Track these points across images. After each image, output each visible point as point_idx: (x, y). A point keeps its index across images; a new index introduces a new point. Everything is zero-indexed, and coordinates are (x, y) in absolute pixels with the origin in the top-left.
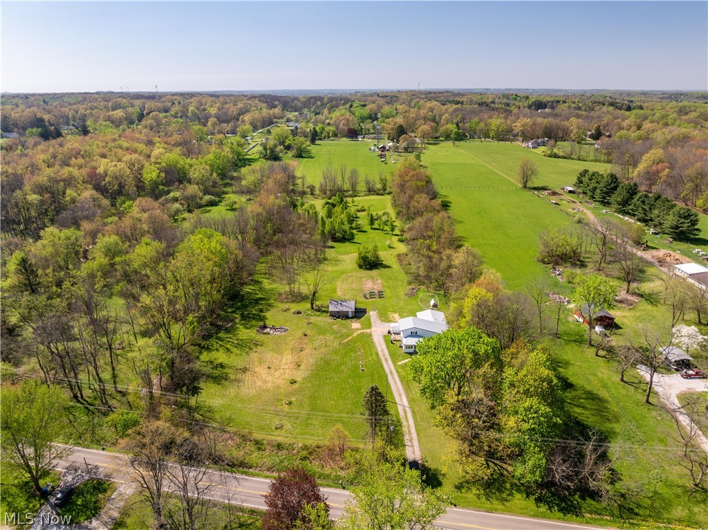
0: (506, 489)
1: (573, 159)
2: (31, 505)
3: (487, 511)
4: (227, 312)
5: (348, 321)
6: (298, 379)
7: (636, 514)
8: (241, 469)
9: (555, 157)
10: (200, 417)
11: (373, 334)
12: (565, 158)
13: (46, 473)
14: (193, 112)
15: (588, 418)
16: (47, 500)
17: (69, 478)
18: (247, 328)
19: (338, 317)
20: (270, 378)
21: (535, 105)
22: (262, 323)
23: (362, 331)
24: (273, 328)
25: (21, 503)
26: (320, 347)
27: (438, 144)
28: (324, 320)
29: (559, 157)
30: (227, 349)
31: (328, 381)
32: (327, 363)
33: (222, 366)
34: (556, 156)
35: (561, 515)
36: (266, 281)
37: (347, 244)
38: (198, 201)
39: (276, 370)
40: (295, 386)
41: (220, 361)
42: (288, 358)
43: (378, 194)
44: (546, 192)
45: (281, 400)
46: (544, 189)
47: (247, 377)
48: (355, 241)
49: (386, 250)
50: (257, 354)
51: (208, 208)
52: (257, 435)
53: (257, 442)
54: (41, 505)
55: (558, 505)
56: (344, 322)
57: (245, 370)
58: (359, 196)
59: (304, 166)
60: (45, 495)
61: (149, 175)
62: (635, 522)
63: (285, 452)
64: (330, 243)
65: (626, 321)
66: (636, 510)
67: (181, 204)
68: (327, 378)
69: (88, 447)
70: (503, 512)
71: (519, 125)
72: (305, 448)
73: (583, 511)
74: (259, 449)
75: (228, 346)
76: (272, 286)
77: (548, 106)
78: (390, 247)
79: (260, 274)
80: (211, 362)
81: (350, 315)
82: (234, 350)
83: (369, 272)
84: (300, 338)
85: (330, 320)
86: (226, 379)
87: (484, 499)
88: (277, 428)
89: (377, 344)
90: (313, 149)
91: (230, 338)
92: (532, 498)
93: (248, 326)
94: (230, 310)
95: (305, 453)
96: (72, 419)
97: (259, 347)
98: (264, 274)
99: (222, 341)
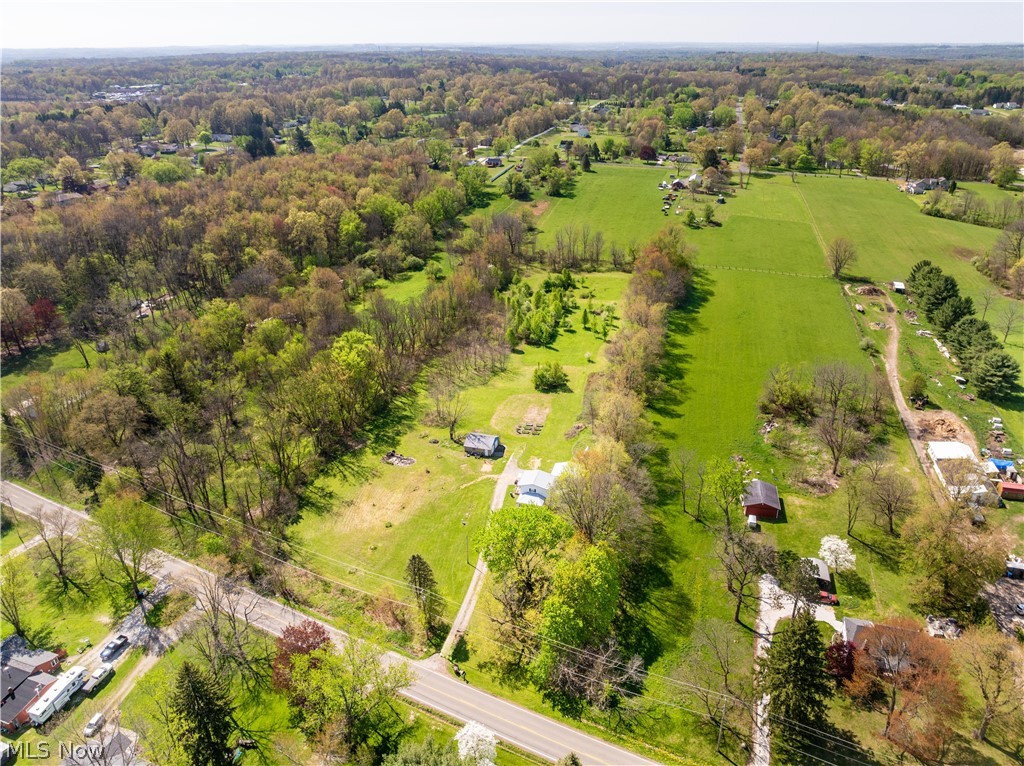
0: (524, 678)
1: (964, 221)
2: (128, 605)
3: (493, 695)
4: (364, 430)
5: (482, 460)
6: (396, 523)
7: (631, 731)
8: (303, 607)
9: (936, 215)
10: (289, 548)
11: (499, 481)
12: (951, 218)
13: (147, 578)
14: (450, 102)
15: (659, 624)
16: (141, 602)
17: (163, 586)
18: (375, 454)
19: (473, 455)
20: (369, 518)
21: (990, 94)
22: (391, 450)
23: (489, 476)
24: (401, 458)
25: (121, 601)
26: (435, 489)
27: (771, 176)
28: (456, 455)
29: (942, 216)
30: (345, 476)
31: (423, 531)
32: (433, 509)
33: (331, 495)
34: (938, 214)
35: (560, 714)
36: (423, 392)
37: (542, 349)
38: (399, 263)
39: (379, 509)
40: (390, 530)
41: (331, 489)
42: (398, 497)
43: (624, 271)
44: (860, 289)
45: (369, 544)
46: (864, 281)
47: (348, 512)
48: (554, 346)
49: (582, 364)
50: (370, 487)
51: (410, 274)
52: (328, 578)
53: (326, 584)
54: (136, 606)
55: (563, 705)
56: (477, 461)
57: (350, 503)
58: (599, 271)
59: (556, 211)
60: (140, 597)
61: (346, 227)
62: (625, 737)
63: (345, 598)
64: (523, 346)
65: (800, 513)
66: (634, 728)
67: (374, 270)
68: (423, 527)
69: (187, 560)
70: (507, 698)
71: (904, 153)
72: (365, 598)
73: (583, 715)
74: (325, 591)
75: (346, 473)
76: (425, 401)
77: (1013, 97)
78: (589, 361)
79: (421, 382)
80: (323, 490)
81: (487, 454)
82: (351, 478)
83: (543, 395)
84: (421, 475)
85: (462, 456)
86: (328, 511)
87: (497, 683)
88: (350, 573)
89: (496, 494)
90: (582, 179)
91: (353, 463)
92: (543, 692)
93: (377, 451)
94: (368, 428)
95: (361, 603)
96: (180, 530)
97: (376, 479)
98: (426, 383)
99: (344, 465)
